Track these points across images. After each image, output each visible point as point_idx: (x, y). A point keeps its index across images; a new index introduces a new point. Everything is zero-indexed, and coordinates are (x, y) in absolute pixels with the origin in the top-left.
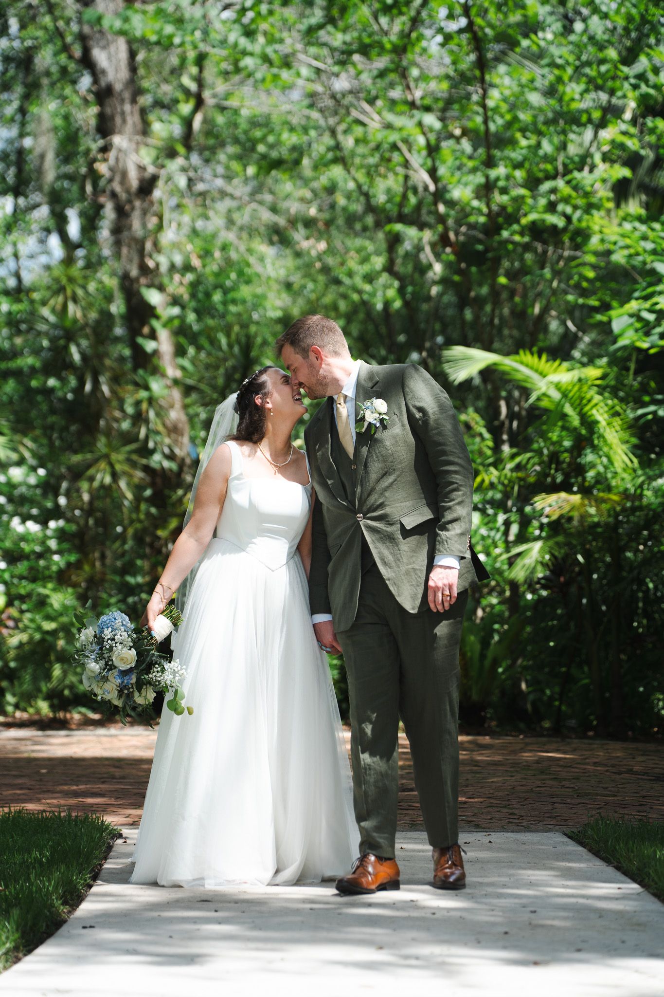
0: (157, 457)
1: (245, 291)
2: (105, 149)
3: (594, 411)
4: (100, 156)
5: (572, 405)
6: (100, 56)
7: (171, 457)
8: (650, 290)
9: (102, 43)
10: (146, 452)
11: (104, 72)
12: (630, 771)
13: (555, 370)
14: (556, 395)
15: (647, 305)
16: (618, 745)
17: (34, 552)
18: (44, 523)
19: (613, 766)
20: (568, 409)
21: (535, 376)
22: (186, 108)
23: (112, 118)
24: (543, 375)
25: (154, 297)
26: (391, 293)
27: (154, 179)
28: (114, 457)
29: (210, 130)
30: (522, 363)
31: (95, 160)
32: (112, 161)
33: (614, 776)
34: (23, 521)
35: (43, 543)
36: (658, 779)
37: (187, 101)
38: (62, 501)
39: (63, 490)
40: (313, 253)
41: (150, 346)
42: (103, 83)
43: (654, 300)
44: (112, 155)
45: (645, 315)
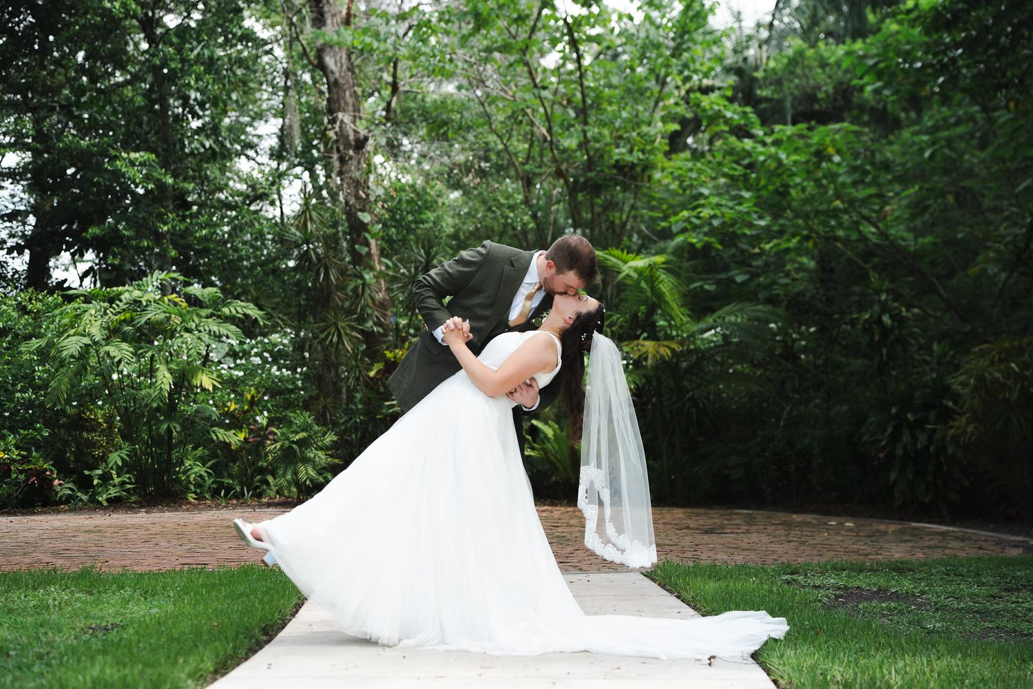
0: (370, 324)
1: (430, 216)
2: (333, 121)
3: (661, 286)
4: (330, 126)
5: (646, 282)
6: (329, 61)
7: (378, 324)
8: (696, 203)
9: (332, 53)
10: (362, 319)
11: (332, 72)
12: (688, 528)
13: (633, 259)
14: (635, 275)
15: (695, 213)
16: (680, 510)
17: (288, 389)
18: (294, 371)
19: (676, 524)
20: (643, 285)
21: (620, 263)
22: (387, 93)
23: (338, 101)
24: (625, 262)
25: (366, 217)
26: (526, 218)
27: (366, 139)
28: (341, 324)
29: (405, 111)
30: (611, 255)
31: (326, 129)
32: (337, 129)
33: (677, 532)
34: (279, 369)
35: (293, 383)
36: (706, 532)
37: (386, 89)
38: (307, 355)
39: (307, 347)
40: (472, 185)
41: (364, 250)
42: (332, 79)
43: (699, 210)
44: (337, 126)
45: (694, 220)
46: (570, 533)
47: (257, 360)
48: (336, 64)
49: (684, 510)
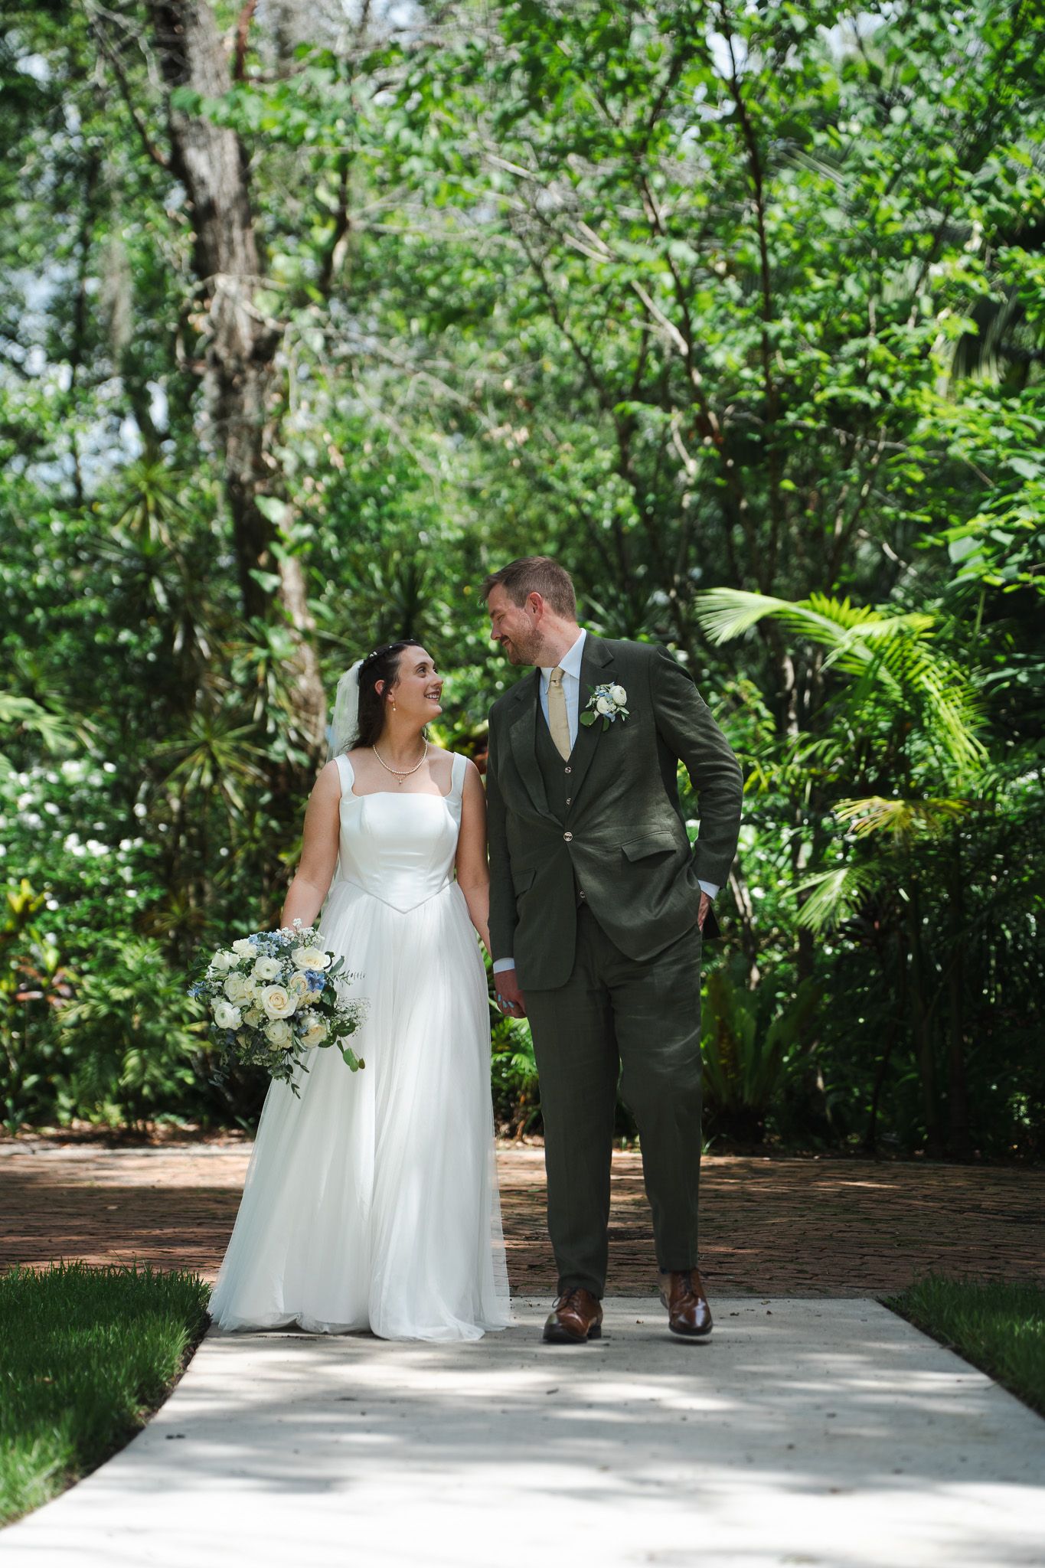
0: (279, 745)
1: (409, 502)
2: (203, 295)
3: (923, 678)
4: (197, 305)
5: (889, 669)
6: (197, 160)
7: (300, 745)
8: (1005, 499)
9: (201, 140)
10: (263, 738)
11: (202, 182)
12: (977, 1209)
13: (864, 619)
14: (867, 655)
16: (960, 1170)
17: (99, 886)
18: (114, 843)
19: (952, 1201)
20: (884, 675)
21: (835, 628)
22: (322, 235)
23: (215, 250)
24: (846, 626)
25: (275, 511)
26: (624, 503)
27: (276, 337)
28: (216, 745)
29: (358, 265)
30: (815, 610)
31: (189, 311)
32: (214, 312)
33: (953, 1216)
34: (83, 841)
35: (112, 872)
36: (1018, 1219)
37: (324, 224)
38: (140, 810)
39: (141, 795)
40: (510, 445)
41: (269, 582)
42: (201, 199)
43: (1012, 514)
44: (214, 304)
45: (998, 535)
46: (724, 1212)
47: (33, 820)
48: (211, 163)
49: (970, 1169)
